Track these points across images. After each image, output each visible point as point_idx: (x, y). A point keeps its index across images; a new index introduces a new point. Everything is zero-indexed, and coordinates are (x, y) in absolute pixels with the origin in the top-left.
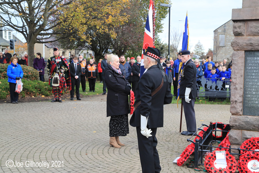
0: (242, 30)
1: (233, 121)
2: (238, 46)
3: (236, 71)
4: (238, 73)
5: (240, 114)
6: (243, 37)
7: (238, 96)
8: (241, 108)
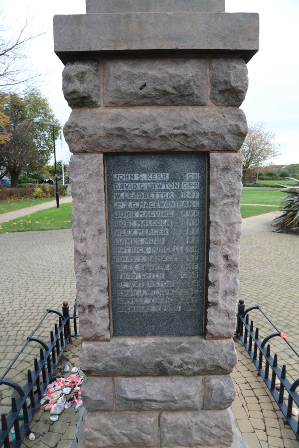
0: (91, 86)
1: (88, 358)
2: (83, 140)
3: (84, 218)
4: (88, 224)
5: (105, 338)
6: (96, 110)
7: (96, 290)
8: (106, 324)
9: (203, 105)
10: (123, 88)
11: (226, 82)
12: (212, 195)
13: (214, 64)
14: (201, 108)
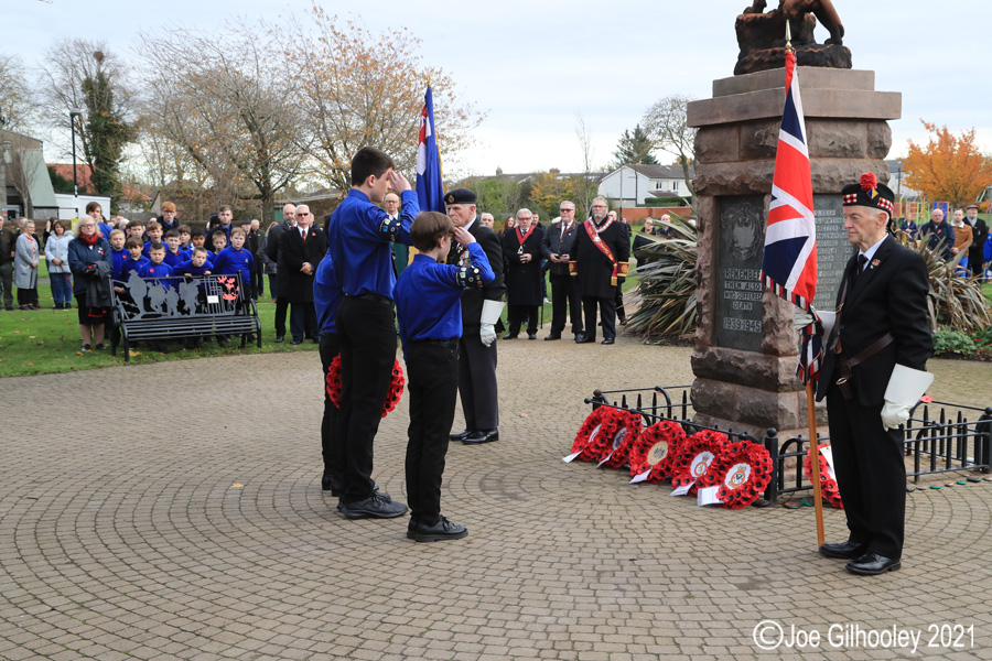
9: (862, 157)
10: (820, 145)
11: (880, 142)
13: (871, 126)
14: (861, 160)
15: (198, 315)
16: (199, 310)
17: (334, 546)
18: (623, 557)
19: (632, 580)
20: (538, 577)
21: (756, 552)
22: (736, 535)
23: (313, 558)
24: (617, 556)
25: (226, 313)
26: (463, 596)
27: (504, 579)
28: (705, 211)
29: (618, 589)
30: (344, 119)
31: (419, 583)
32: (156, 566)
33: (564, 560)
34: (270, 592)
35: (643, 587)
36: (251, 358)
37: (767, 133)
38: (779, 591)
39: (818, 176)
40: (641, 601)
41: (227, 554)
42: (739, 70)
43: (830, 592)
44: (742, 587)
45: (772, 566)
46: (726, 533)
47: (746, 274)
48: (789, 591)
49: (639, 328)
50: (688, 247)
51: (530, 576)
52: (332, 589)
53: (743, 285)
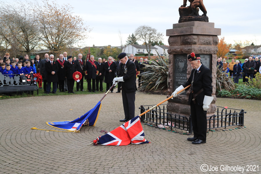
6: (197, 45)
9: (211, 45)
10: (201, 41)
11: (216, 41)
12: (213, 63)
13: (214, 37)
14: (211, 46)
15: (20, 85)
16: (20, 84)
17: (80, 146)
18: (157, 148)
19: (161, 153)
20: (137, 153)
21: (190, 146)
22: (184, 142)
23: (76, 150)
24: (155, 148)
25: (28, 85)
26: (119, 158)
27: (128, 154)
28: (171, 58)
29: (158, 156)
30: (51, 29)
31: (106, 155)
32: (33, 152)
33: (142, 149)
34: (68, 158)
35: (164, 155)
36: (36, 98)
37: (188, 38)
38: (199, 155)
39: (201, 50)
40: (165, 158)
41: (51, 149)
42: (180, 21)
43: (211, 155)
44: (189, 154)
45: (195, 149)
46: (181, 142)
47: (182, 75)
48: (201, 155)
49: (142, 89)
50: (156, 68)
51: (135, 153)
52: (84, 157)
53: (181, 78)
